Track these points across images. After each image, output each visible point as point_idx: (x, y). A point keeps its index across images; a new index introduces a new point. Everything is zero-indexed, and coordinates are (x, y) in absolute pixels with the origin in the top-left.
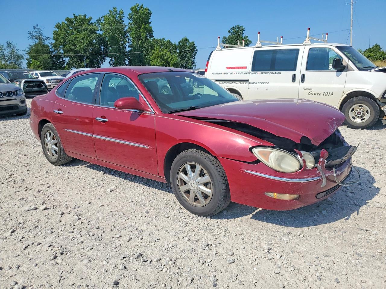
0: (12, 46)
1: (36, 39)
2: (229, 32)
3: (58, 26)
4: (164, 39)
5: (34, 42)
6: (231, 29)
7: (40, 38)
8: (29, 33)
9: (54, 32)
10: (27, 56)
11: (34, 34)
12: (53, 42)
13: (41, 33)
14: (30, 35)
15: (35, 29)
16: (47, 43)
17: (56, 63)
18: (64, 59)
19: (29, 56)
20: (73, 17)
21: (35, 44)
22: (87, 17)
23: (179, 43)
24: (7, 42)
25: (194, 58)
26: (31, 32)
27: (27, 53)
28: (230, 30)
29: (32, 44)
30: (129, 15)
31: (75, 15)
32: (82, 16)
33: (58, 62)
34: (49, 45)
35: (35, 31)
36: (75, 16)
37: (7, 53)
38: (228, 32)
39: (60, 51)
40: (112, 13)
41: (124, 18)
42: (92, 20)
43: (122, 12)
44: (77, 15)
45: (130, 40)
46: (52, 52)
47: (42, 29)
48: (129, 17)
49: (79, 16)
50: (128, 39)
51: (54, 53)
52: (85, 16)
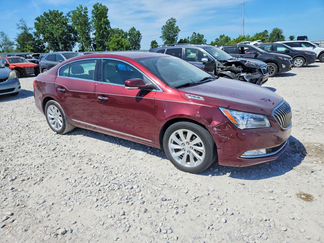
0: (5, 35)
1: (22, 29)
3: (38, 19)
4: (118, 28)
5: (21, 31)
7: (25, 29)
8: (16, 25)
9: (35, 23)
10: (16, 43)
11: (21, 26)
12: (36, 31)
13: (25, 25)
14: (17, 27)
15: (21, 21)
16: (30, 32)
17: (38, 47)
18: (44, 44)
20: (49, 12)
21: (21, 33)
22: (59, 12)
23: (129, 32)
24: (1, 32)
25: (140, 42)
26: (18, 24)
27: (15, 40)
29: (19, 33)
32: (56, 11)
33: (40, 47)
34: (32, 34)
35: (20, 23)
36: (50, 11)
37: (2, 41)
40: (79, 9)
41: (88, 13)
42: (63, 14)
43: (86, 9)
44: (52, 10)
45: (93, 30)
46: (34, 39)
47: (26, 22)
48: (92, 12)
49: (53, 11)
50: (91, 29)
51: (36, 40)
52: (58, 11)
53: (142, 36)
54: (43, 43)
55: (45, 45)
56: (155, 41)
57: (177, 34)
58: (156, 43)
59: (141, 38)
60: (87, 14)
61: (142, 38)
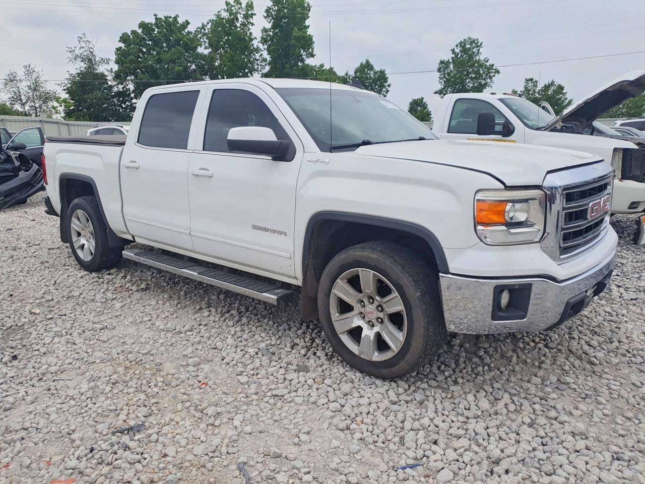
0: (34, 76)
1: (82, 61)
2: (453, 50)
3: (124, 38)
4: (322, 66)
5: (78, 67)
6: (457, 46)
7: (90, 60)
8: (68, 49)
9: (118, 49)
10: (64, 96)
11: (78, 52)
12: (116, 68)
13: (91, 50)
14: (70, 55)
15: (79, 41)
16: (102, 69)
17: (119, 109)
18: (134, 101)
19: (68, 95)
20: (153, 21)
21: (80, 72)
22: (181, 20)
23: (355, 73)
24: (25, 67)
26: (73, 49)
27: (64, 90)
28: (455, 48)
29: (74, 72)
30: (267, 11)
31: (158, 17)
32: (170, 17)
33: (122, 108)
34: (106, 73)
35: (79, 46)
36: (156, 19)
37: (26, 89)
38: (451, 52)
39: (128, 87)
40: (232, 6)
41: (254, 16)
42: (189, 26)
43: (250, 6)
44: (161, 16)
45: (260, 67)
46: (111, 87)
47: (94, 43)
48: (265, 15)
49: (166, 18)
50: (257, 64)
51: (115, 89)
52: (175, 18)
53: (389, 86)
54: (132, 99)
55: (135, 103)
56: (422, 99)
57: (489, 80)
58: (424, 106)
59: (388, 91)
60: (251, 20)
61: (389, 89)
